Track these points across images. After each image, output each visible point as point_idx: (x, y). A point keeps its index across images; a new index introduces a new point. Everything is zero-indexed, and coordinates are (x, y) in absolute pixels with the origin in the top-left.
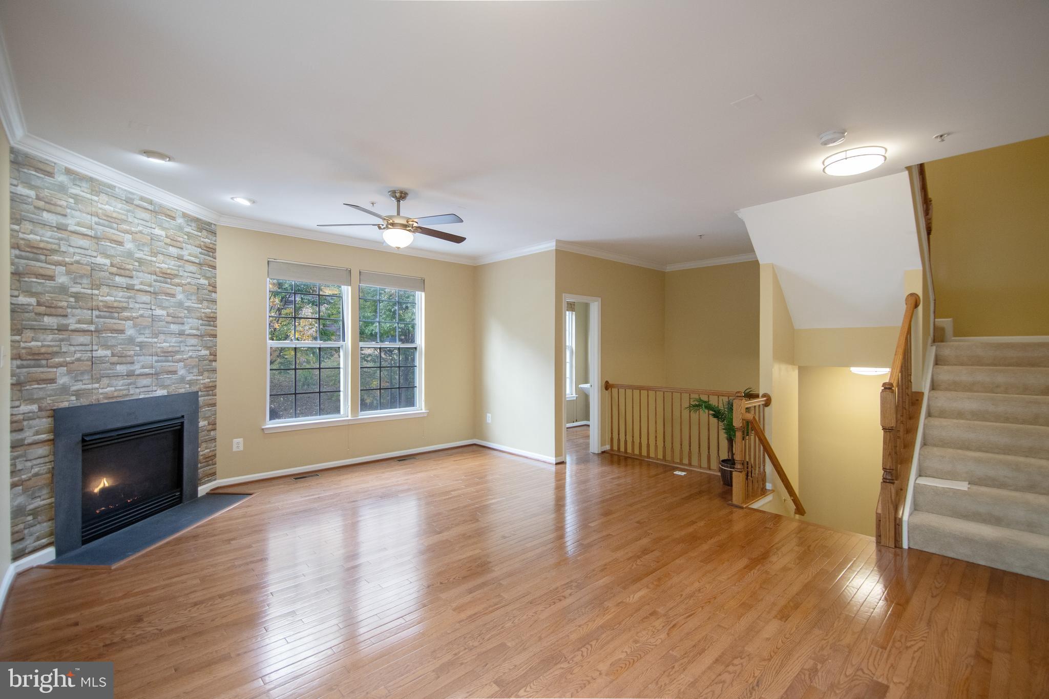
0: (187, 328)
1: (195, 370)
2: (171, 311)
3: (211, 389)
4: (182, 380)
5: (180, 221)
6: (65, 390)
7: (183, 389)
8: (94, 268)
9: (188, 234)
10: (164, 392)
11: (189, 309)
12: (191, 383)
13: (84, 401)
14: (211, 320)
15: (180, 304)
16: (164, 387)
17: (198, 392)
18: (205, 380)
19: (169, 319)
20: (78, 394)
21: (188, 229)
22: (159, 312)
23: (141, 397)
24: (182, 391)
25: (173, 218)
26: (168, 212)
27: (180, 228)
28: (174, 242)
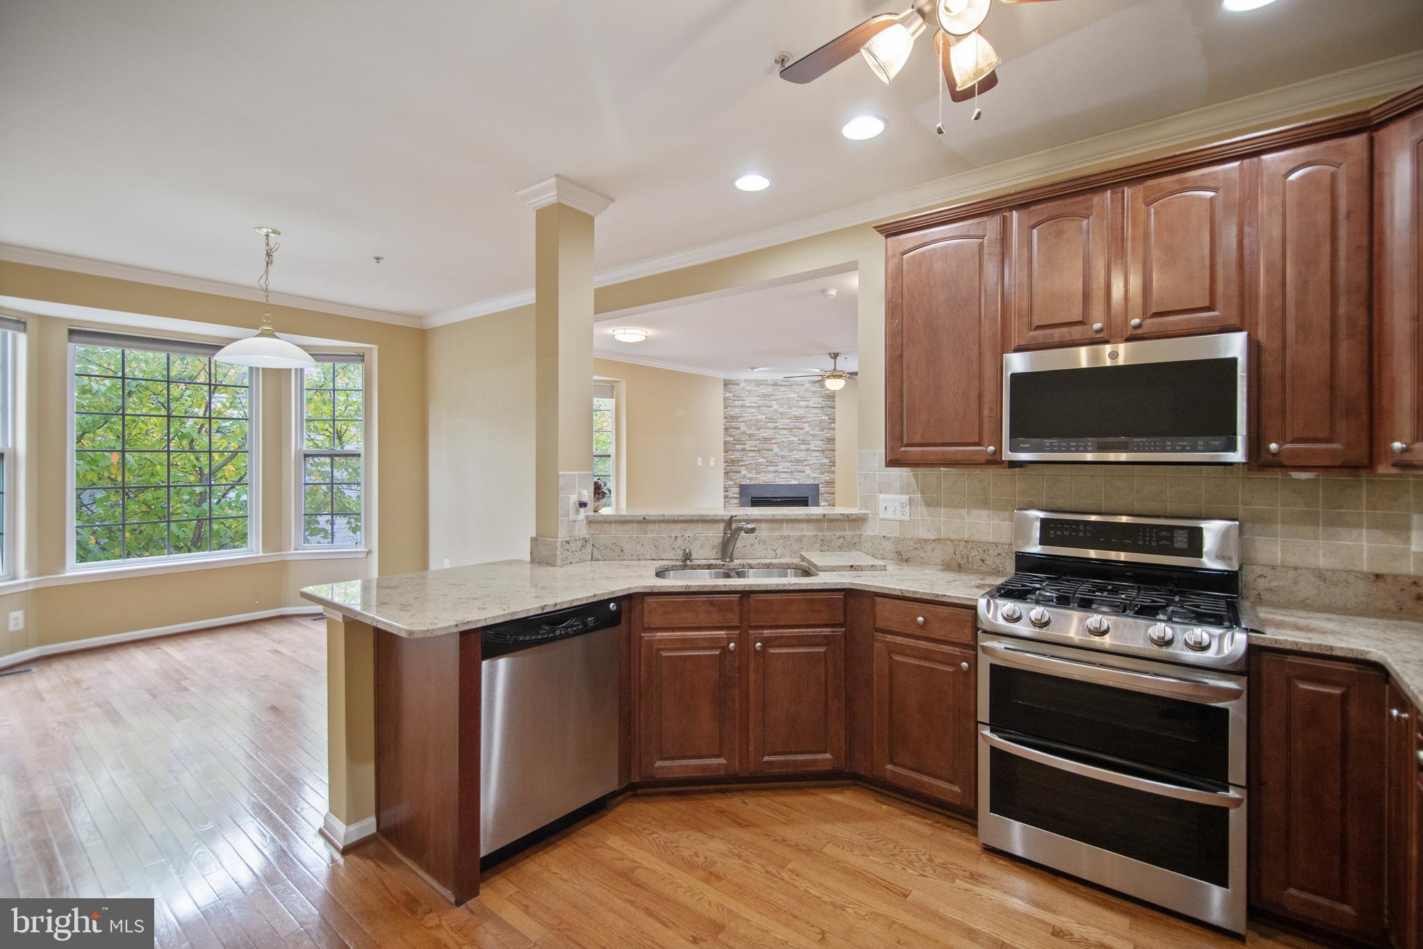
0: (812, 447)
1: (818, 471)
2: (801, 437)
3: (831, 483)
4: (808, 476)
5: (807, 385)
6: (744, 477)
7: (810, 482)
8: (758, 421)
9: (814, 392)
10: (797, 482)
11: (813, 435)
12: (814, 478)
13: (753, 483)
14: (831, 440)
15: (808, 433)
16: (796, 480)
17: (819, 485)
18: (826, 477)
19: (800, 442)
20: (750, 479)
21: (813, 389)
22: (793, 439)
23: (782, 483)
24: (809, 483)
25: (803, 385)
26: (800, 383)
27: (808, 390)
28: (803, 399)
